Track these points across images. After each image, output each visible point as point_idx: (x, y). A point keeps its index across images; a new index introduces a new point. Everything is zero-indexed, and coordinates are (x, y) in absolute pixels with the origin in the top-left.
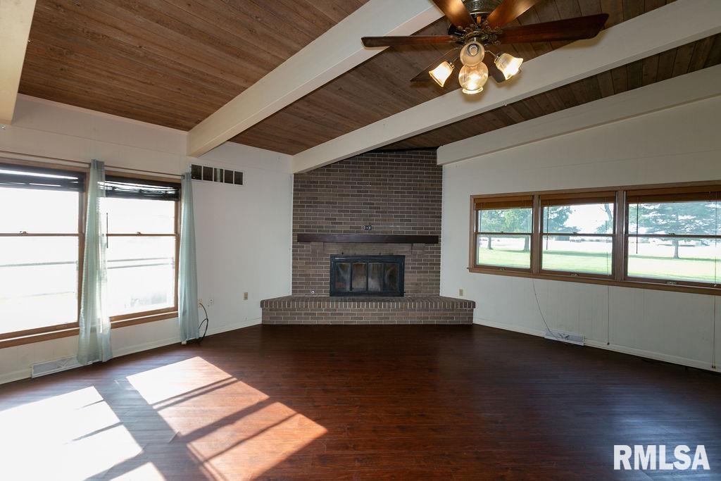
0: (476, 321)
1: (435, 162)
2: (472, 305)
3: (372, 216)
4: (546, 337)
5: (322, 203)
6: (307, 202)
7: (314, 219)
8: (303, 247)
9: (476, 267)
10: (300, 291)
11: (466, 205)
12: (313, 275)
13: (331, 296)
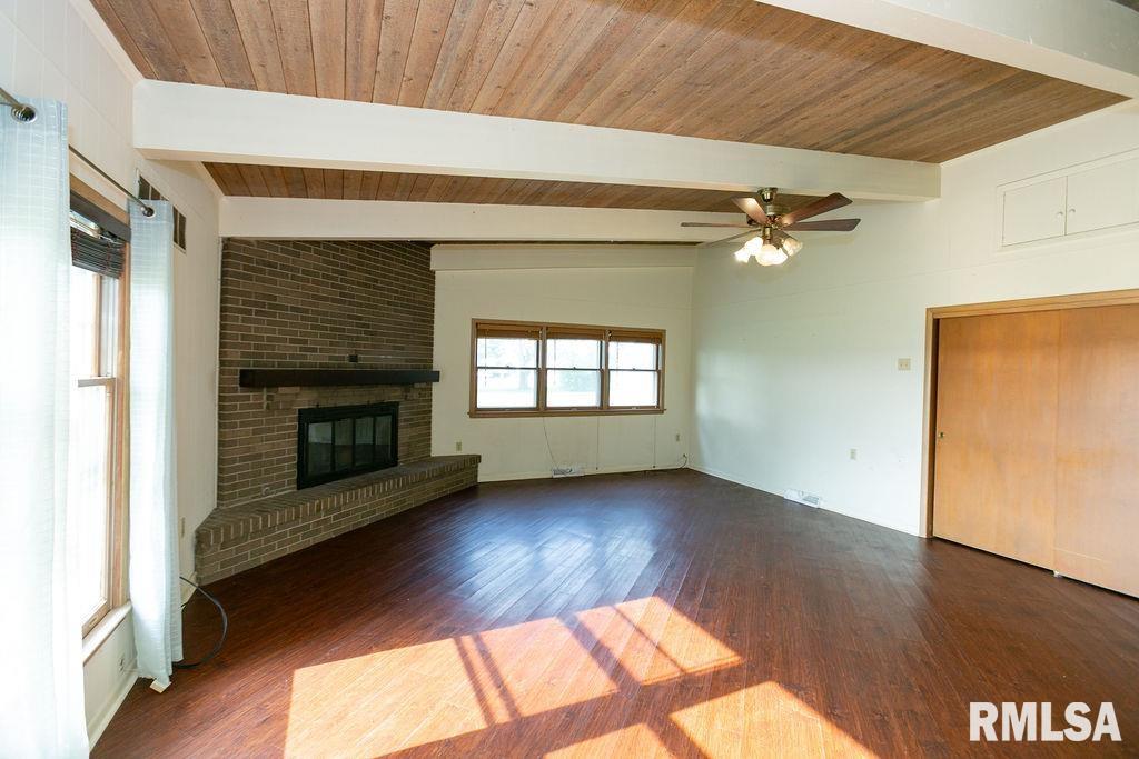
0: (480, 479)
1: (429, 265)
2: (476, 459)
3: (358, 338)
4: (555, 476)
5: (286, 308)
6: (256, 304)
7: (269, 339)
8: (248, 398)
9: (476, 412)
10: (242, 494)
11: (468, 329)
12: (267, 455)
13: (298, 489)
